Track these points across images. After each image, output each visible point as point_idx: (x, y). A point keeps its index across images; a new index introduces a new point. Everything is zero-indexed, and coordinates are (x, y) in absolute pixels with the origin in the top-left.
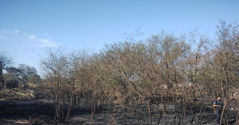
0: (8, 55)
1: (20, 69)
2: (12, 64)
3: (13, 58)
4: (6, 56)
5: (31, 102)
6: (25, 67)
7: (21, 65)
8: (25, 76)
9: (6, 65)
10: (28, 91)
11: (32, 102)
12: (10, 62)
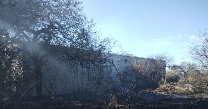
0: (169, 55)
1: (182, 66)
2: (173, 62)
3: (173, 57)
4: (168, 55)
5: (188, 96)
6: (185, 65)
7: (182, 63)
8: (186, 72)
9: (168, 63)
10: (187, 85)
11: (190, 96)
12: (171, 60)
